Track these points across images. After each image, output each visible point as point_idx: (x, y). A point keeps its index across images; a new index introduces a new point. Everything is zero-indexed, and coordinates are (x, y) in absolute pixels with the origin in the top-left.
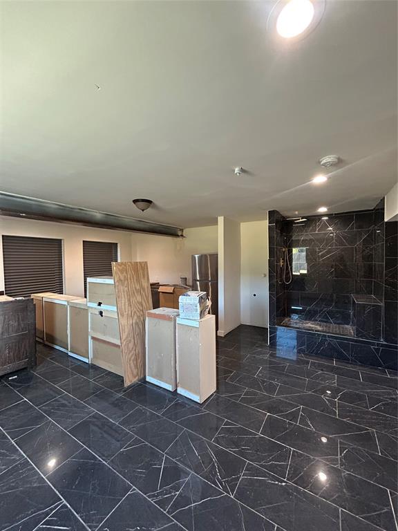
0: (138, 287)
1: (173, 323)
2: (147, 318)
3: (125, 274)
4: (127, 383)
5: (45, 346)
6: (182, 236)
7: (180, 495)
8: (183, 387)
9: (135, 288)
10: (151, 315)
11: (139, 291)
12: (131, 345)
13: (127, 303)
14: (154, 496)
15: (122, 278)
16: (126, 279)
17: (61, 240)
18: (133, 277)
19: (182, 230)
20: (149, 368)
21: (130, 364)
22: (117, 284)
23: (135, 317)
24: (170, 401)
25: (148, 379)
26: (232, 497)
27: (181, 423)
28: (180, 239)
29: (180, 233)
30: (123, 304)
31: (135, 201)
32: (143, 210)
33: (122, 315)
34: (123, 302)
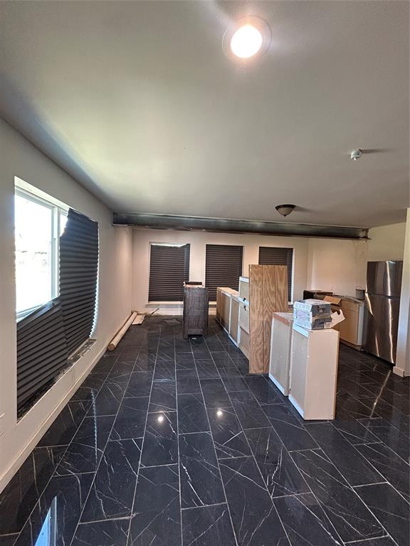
0: (273, 289)
1: (289, 328)
2: (273, 319)
3: (260, 275)
4: (252, 371)
5: (220, 326)
6: (366, 237)
7: (234, 460)
8: (293, 395)
9: (270, 290)
10: (277, 317)
11: (274, 293)
12: (259, 340)
13: (259, 302)
14: (218, 445)
15: (257, 279)
16: (260, 279)
17: (242, 247)
18: (269, 281)
19: (367, 230)
20: (272, 366)
21: (256, 356)
22: (251, 283)
23: (267, 316)
24: (277, 401)
25: (270, 376)
26: (271, 497)
27: (272, 421)
28: (362, 242)
29: (362, 234)
30: (255, 302)
31: (277, 208)
32: (285, 216)
33: (254, 311)
34: (255, 300)
